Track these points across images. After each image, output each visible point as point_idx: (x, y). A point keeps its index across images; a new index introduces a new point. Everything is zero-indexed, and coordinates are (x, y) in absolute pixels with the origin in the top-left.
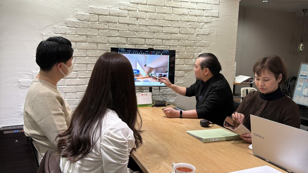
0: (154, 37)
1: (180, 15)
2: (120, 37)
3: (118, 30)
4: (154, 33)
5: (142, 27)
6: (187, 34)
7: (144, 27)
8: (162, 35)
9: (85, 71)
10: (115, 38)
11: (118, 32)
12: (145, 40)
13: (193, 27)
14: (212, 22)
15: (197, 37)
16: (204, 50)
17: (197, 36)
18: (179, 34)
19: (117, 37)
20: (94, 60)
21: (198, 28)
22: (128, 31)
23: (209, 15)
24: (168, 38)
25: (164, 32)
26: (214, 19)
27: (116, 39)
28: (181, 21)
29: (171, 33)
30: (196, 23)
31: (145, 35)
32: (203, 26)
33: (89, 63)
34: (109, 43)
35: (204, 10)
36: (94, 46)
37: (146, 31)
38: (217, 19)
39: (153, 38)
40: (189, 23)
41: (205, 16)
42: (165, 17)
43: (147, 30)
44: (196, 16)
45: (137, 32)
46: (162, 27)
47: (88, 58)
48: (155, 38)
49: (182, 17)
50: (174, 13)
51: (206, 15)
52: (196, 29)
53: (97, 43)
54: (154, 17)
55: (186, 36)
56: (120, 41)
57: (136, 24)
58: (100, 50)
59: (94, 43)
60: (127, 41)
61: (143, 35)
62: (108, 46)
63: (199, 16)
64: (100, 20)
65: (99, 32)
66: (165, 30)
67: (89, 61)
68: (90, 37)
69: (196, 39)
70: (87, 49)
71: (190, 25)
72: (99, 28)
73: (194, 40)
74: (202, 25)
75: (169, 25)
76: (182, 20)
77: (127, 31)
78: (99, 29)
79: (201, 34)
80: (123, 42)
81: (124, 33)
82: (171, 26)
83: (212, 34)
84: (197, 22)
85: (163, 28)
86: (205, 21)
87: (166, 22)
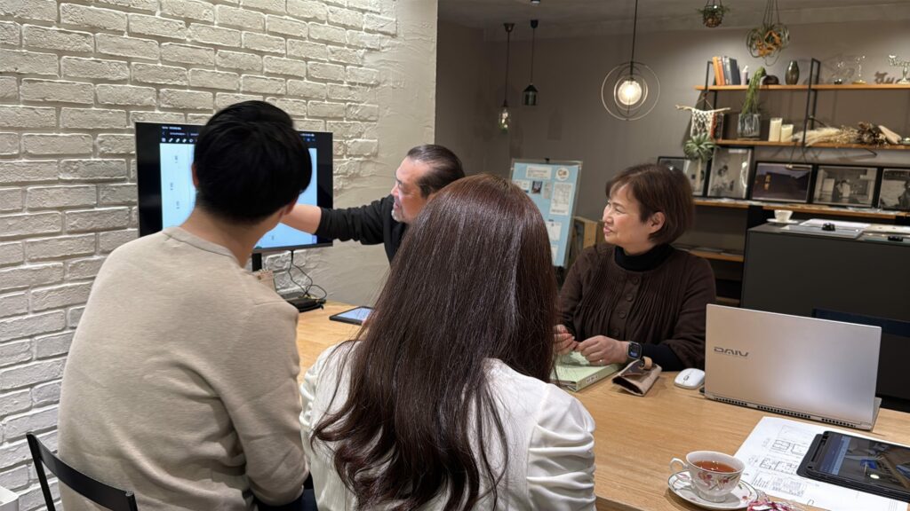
0: (240, 85)
1: (307, 20)
2: (136, 82)
3: (129, 60)
4: (240, 71)
5: (203, 52)
6: (325, 81)
7: (209, 52)
8: (263, 80)
9: (17, 211)
10: (120, 88)
11: (129, 65)
12: (214, 97)
13: (341, 61)
14: (383, 48)
15: (352, 92)
16: (368, 132)
17: (350, 88)
18: (305, 80)
19: (123, 81)
20: (48, 168)
21: (353, 65)
22: (160, 65)
23: (376, 29)
24: (279, 92)
25: (266, 70)
26: (388, 41)
27: (124, 91)
28: (310, 39)
29: (287, 77)
30: (346, 48)
31: (212, 77)
32: (363, 58)
33: (32, 179)
34: (97, 104)
35: (364, 11)
36: (47, 114)
37: (217, 66)
38: (393, 41)
39: (238, 91)
40: (329, 46)
41: (368, 31)
42: (267, 24)
43: (219, 61)
44: (346, 27)
45: (187, 66)
46: (261, 53)
47: (24, 160)
48: (241, 89)
49: (312, 28)
50: (291, 12)
51: (369, 27)
52: (348, 67)
53: (58, 105)
54: (237, 21)
55: (324, 88)
56: (138, 97)
57: (184, 41)
58: (67, 130)
59: (45, 103)
60: (158, 97)
61: (205, 77)
62: (97, 116)
63: (352, 28)
64: (63, 21)
65: (62, 64)
66: (269, 64)
67: (32, 174)
68: (29, 81)
69: (349, 98)
70: (20, 129)
71: (333, 53)
72: (61, 47)
73: (345, 101)
74: (361, 55)
75: (278, 51)
76: (312, 35)
77: (156, 62)
78: (60, 53)
79: (359, 84)
80: (147, 101)
81: (149, 68)
82: (284, 52)
83: (383, 83)
84: (349, 46)
85: (262, 56)
86: (369, 46)
87: (269, 39)
